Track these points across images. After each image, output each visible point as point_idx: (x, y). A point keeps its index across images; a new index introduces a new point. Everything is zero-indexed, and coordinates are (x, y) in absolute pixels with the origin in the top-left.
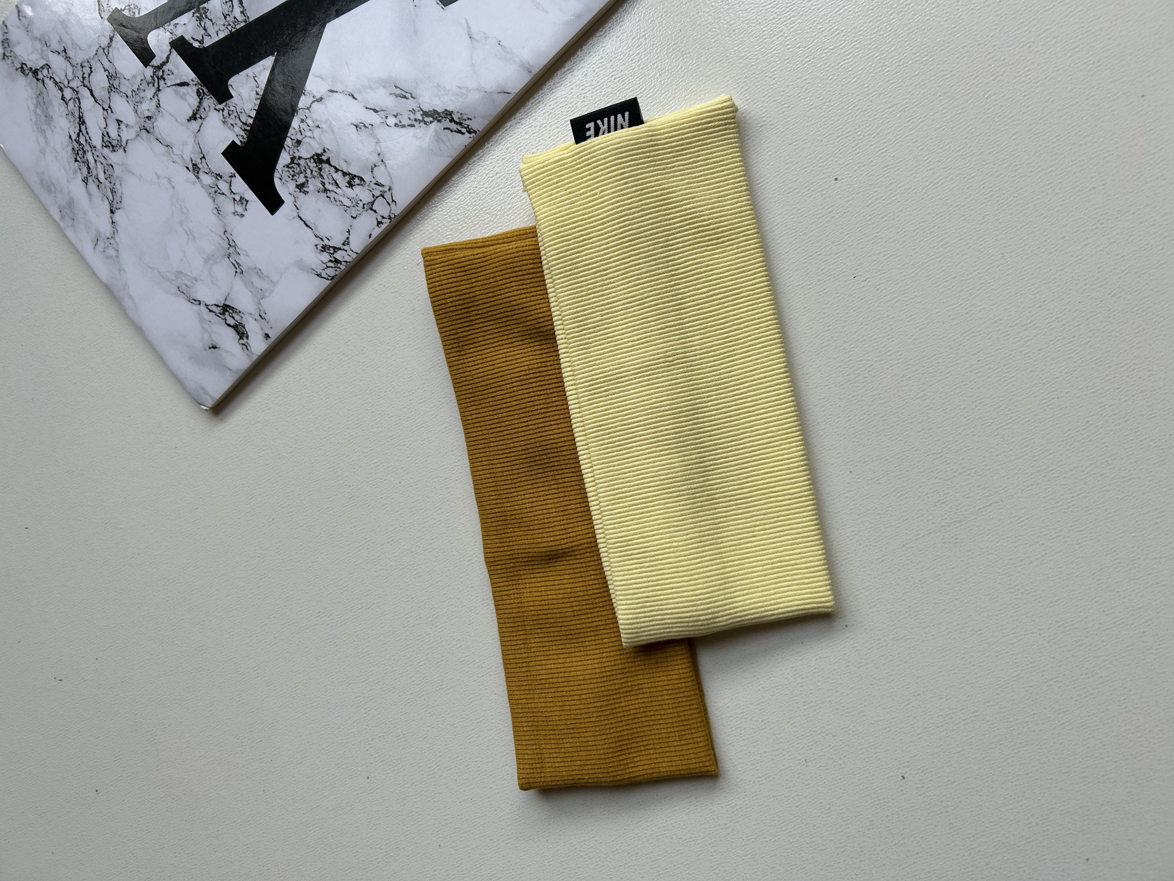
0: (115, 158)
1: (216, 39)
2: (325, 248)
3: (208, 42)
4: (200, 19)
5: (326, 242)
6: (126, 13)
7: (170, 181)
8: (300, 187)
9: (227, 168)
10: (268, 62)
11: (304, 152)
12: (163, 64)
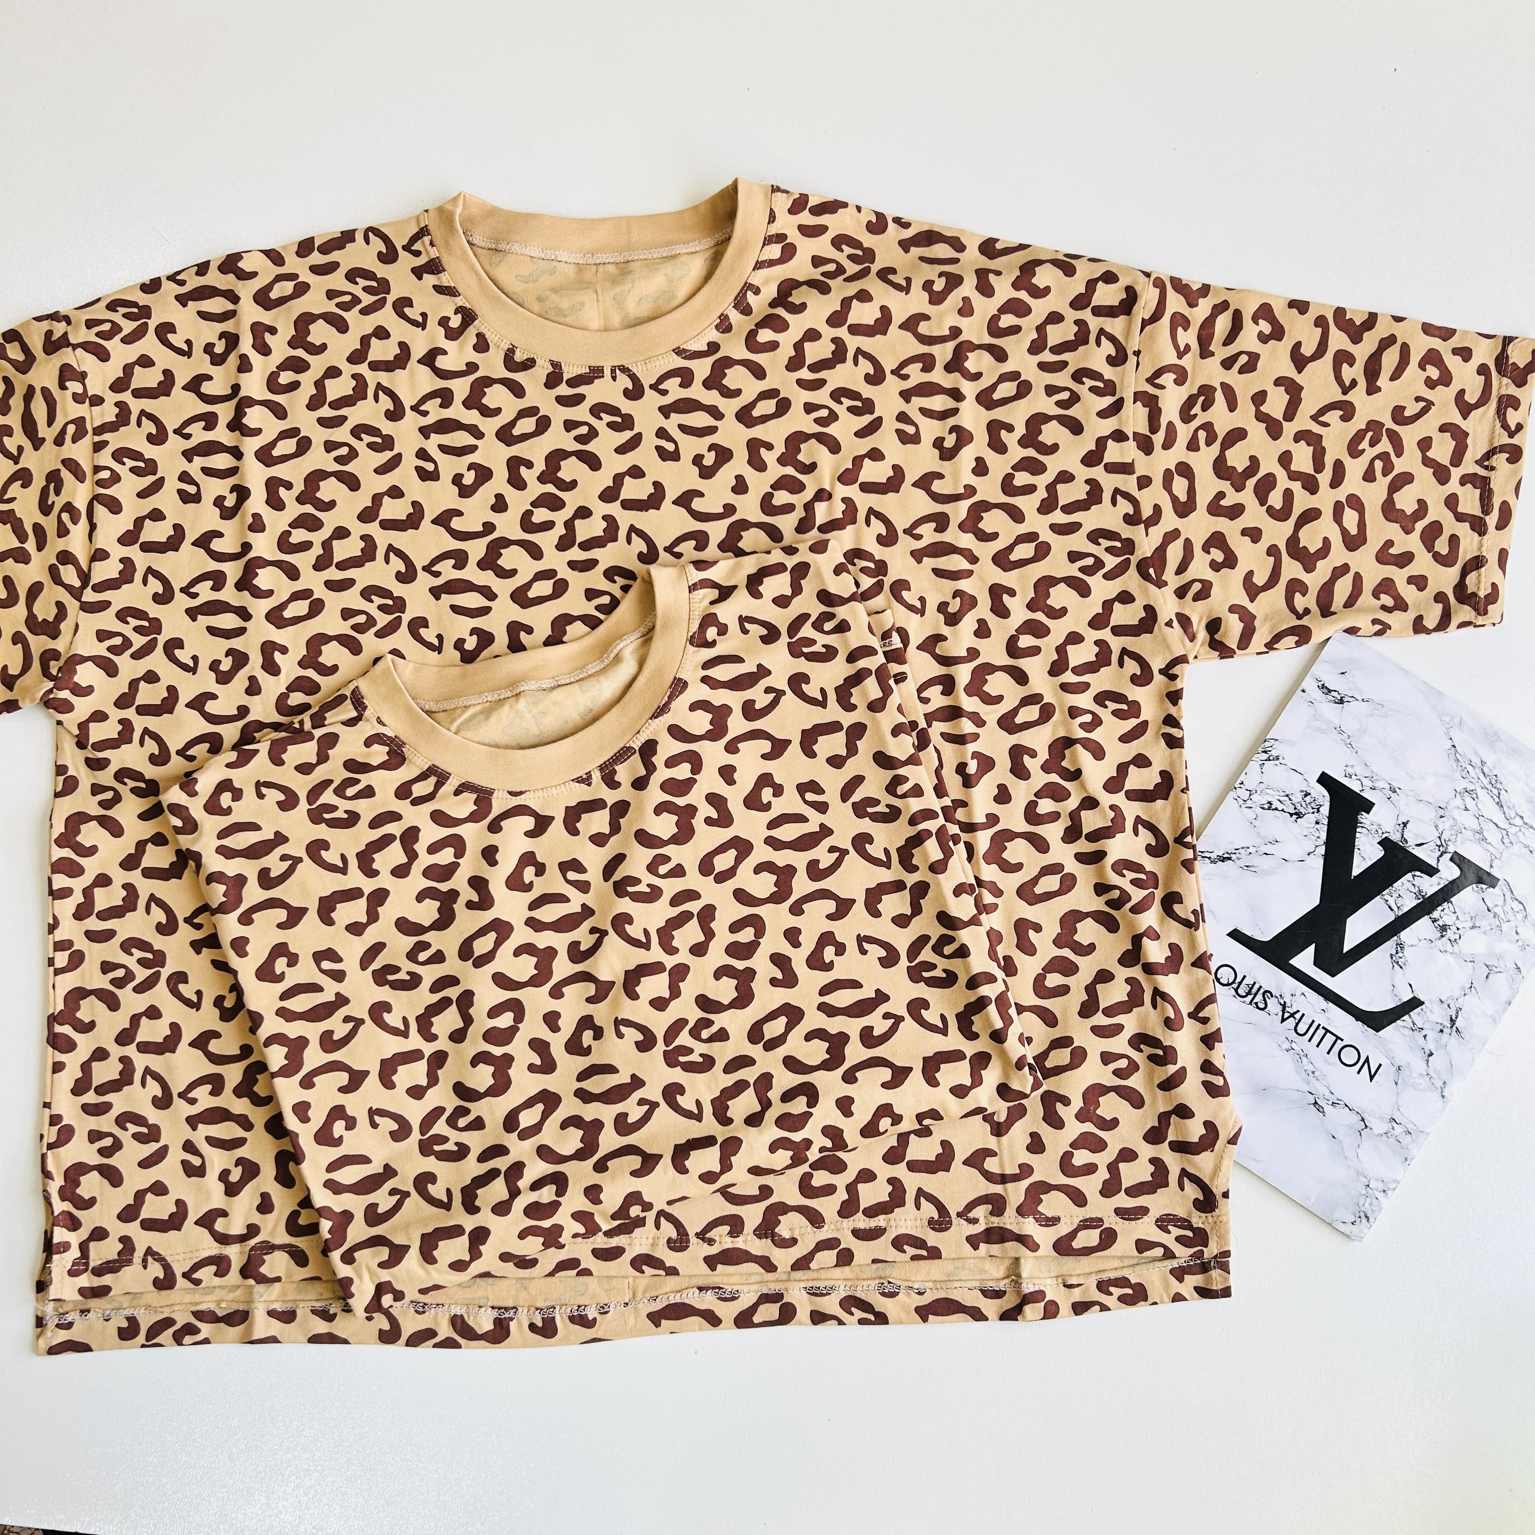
0: (1462, 785)
1: (1403, 879)
2: (1277, 758)
3: (1409, 876)
4: (1420, 891)
5: (1277, 762)
6: (1484, 886)
7: (1412, 777)
8: (1307, 794)
9: (1367, 795)
10: (1356, 872)
11: (1311, 818)
12: (1441, 855)
